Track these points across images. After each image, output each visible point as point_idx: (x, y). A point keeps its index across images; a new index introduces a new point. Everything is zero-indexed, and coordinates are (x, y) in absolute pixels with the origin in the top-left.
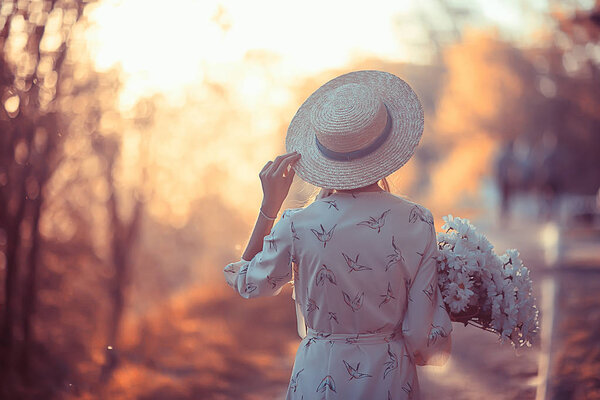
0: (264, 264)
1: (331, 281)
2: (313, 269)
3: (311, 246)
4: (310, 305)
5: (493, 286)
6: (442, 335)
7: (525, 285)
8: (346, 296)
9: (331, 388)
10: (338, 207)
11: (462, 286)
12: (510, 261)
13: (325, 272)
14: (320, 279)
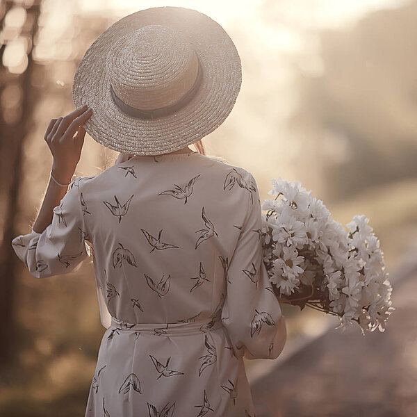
0: (54, 240)
1: (130, 262)
2: (108, 248)
3: (104, 222)
4: (110, 291)
5: (331, 261)
6: (269, 323)
7: (373, 258)
8: (150, 280)
9: (135, 388)
10: (136, 174)
11: (289, 263)
12: (358, 230)
13: (122, 252)
14: (117, 259)
